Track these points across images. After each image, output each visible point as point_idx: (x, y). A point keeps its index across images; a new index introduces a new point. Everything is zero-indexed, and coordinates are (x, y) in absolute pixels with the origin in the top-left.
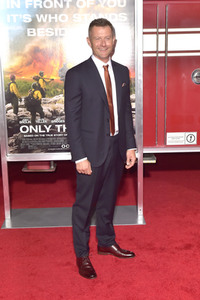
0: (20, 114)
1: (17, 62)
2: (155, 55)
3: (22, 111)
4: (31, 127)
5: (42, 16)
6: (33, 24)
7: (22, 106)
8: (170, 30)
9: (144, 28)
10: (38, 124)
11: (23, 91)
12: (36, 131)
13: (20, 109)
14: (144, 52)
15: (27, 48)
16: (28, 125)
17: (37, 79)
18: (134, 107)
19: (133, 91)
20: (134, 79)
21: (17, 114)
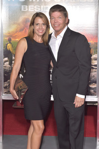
1: (13, 28)
4: (21, 75)
6: (26, 2)
13: (13, 62)
15: (21, 19)
18: (96, 64)
19: (96, 52)
20: (97, 43)
21: (11, 65)
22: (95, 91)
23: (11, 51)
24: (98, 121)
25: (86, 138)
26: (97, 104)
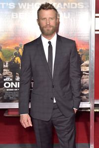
0: (4, 74)
3: (6, 72)
4: (12, 83)
5: (22, 4)
6: (16, 10)
7: (6, 68)
9: (96, 13)
10: (17, 82)
11: (7, 57)
12: (16, 86)
13: (4, 70)
14: (96, 31)
15: (11, 27)
16: (10, 82)
17: (17, 49)
18: (88, 70)
19: (87, 59)
20: (88, 50)
21: (2, 74)
22: (87, 98)
23: (2, 59)
24: (91, 127)
25: (79, 144)
26: (89, 110)
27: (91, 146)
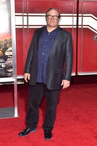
2: (22, 27)
8: (29, 14)
14: (16, 25)
18: (11, 54)
19: (11, 46)
20: (11, 39)
22: (12, 74)
24: (15, 95)
26: (13, 83)
27: (15, 109)
